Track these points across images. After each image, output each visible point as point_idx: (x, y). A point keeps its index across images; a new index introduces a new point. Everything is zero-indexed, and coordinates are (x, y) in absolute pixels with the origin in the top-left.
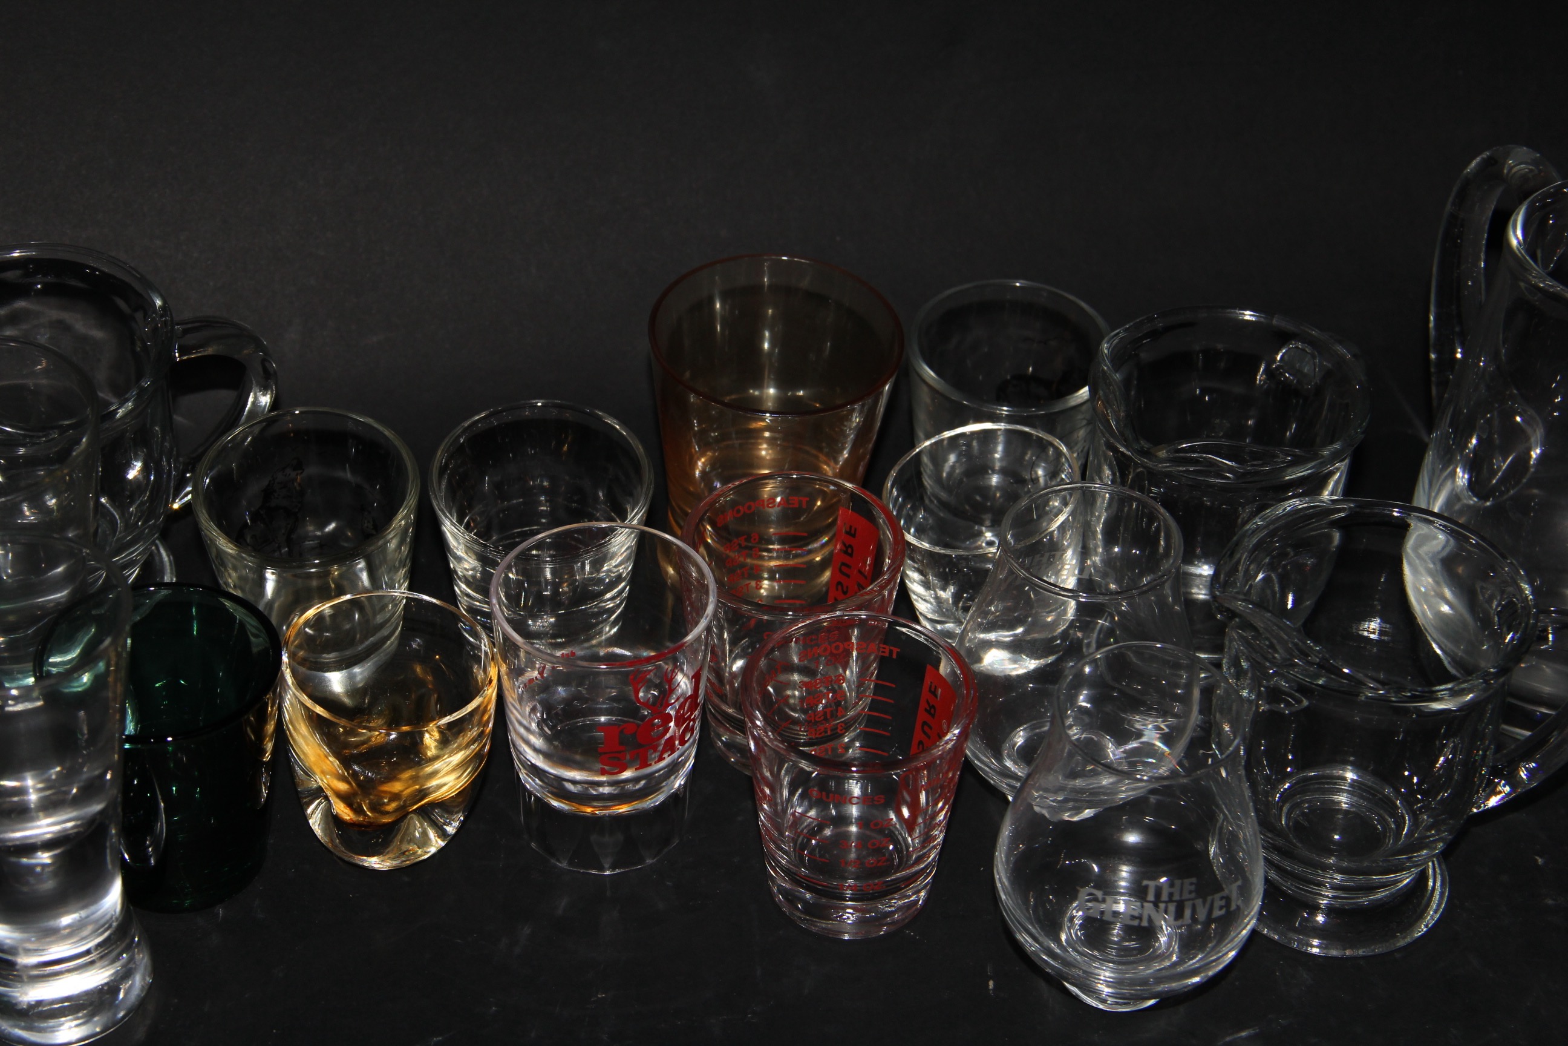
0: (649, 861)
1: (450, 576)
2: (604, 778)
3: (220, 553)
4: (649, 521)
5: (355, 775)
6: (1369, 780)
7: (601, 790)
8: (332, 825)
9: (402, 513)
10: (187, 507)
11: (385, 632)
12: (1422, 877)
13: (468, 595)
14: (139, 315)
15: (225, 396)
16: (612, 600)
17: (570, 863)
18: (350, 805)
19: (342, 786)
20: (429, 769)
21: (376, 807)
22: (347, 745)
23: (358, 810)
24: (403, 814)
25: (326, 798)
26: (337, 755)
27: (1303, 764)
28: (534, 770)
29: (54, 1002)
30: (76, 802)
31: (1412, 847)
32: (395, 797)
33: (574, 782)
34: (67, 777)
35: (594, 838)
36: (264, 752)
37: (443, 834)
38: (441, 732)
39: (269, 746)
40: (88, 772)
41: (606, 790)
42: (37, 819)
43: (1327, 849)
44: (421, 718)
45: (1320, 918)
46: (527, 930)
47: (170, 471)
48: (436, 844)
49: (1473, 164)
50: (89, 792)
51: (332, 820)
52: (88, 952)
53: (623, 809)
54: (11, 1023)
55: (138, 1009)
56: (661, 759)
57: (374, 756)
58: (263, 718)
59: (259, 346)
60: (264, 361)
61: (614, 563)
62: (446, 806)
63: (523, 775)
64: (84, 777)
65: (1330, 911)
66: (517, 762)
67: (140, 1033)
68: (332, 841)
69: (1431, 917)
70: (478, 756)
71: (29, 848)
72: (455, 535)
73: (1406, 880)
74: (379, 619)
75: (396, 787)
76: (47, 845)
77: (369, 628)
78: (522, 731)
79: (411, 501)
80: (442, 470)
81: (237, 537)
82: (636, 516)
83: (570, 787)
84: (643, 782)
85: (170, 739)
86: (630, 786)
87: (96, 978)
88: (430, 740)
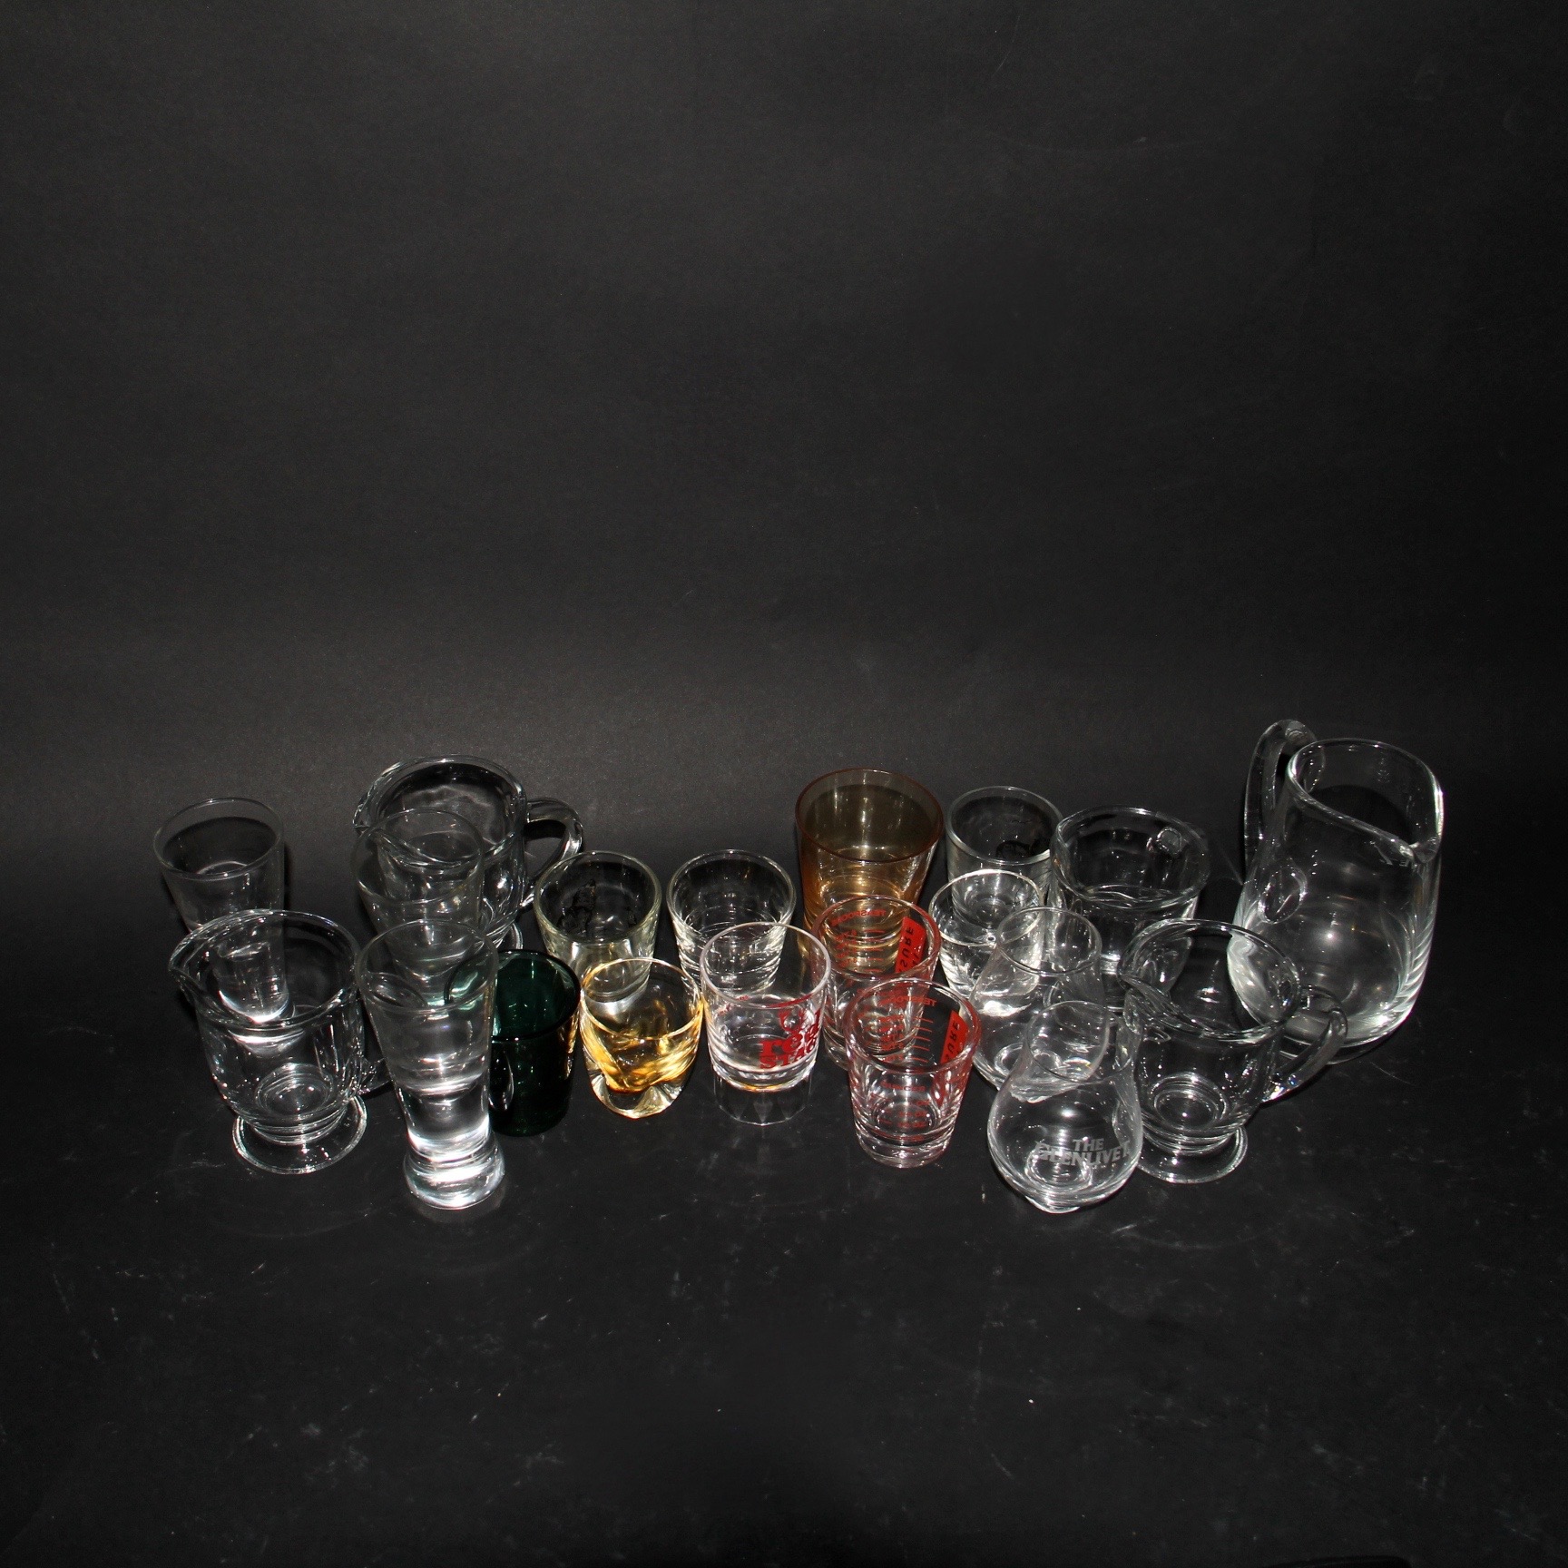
0: (787, 1119)
1: (677, 949)
2: (762, 1071)
3: (548, 933)
4: (792, 922)
5: (620, 1063)
6: (1205, 1082)
7: (761, 1077)
8: (607, 1092)
9: (651, 912)
10: (530, 906)
11: (639, 981)
12: (1233, 1139)
13: (687, 961)
14: (508, 797)
15: (554, 841)
16: (771, 967)
17: (742, 1118)
18: (617, 1080)
19: (613, 1070)
20: (662, 1062)
21: (631, 1082)
22: (616, 1046)
23: (621, 1084)
24: (646, 1087)
25: (603, 1075)
26: (610, 1051)
27: (1167, 1072)
28: (723, 1064)
29: (450, 1184)
30: (465, 1072)
31: (1228, 1121)
32: (643, 1077)
33: (745, 1072)
34: (461, 1058)
35: (756, 1104)
36: (568, 1048)
37: (669, 1098)
38: (670, 1040)
39: (572, 1044)
40: (472, 1056)
41: (763, 1077)
42: (444, 1081)
43: (1179, 1121)
44: (658, 1031)
45: (1175, 1162)
46: (716, 1156)
47: (521, 885)
48: (665, 1104)
49: (1269, 729)
50: (473, 1067)
51: (608, 1089)
52: (470, 1157)
53: (773, 1088)
54: (428, 1193)
55: (497, 1190)
56: (796, 1060)
57: (631, 1052)
58: (569, 1028)
59: (574, 815)
60: (576, 824)
61: (772, 945)
62: (671, 1083)
63: (716, 1068)
64: (470, 1059)
65: (1180, 1157)
66: (712, 1059)
67: (498, 1204)
68: (607, 1101)
69: (1237, 1162)
70: (691, 1055)
71: (439, 1098)
72: (681, 926)
73: (1223, 1140)
74: (636, 973)
75: (643, 1071)
76: (449, 1096)
77: (630, 979)
78: (716, 1041)
79: (656, 906)
80: (675, 889)
81: (558, 925)
82: (786, 918)
83: (742, 1074)
84: (785, 1073)
85: (517, 1039)
86: (777, 1076)
87: (475, 1170)
88: (663, 1043)
